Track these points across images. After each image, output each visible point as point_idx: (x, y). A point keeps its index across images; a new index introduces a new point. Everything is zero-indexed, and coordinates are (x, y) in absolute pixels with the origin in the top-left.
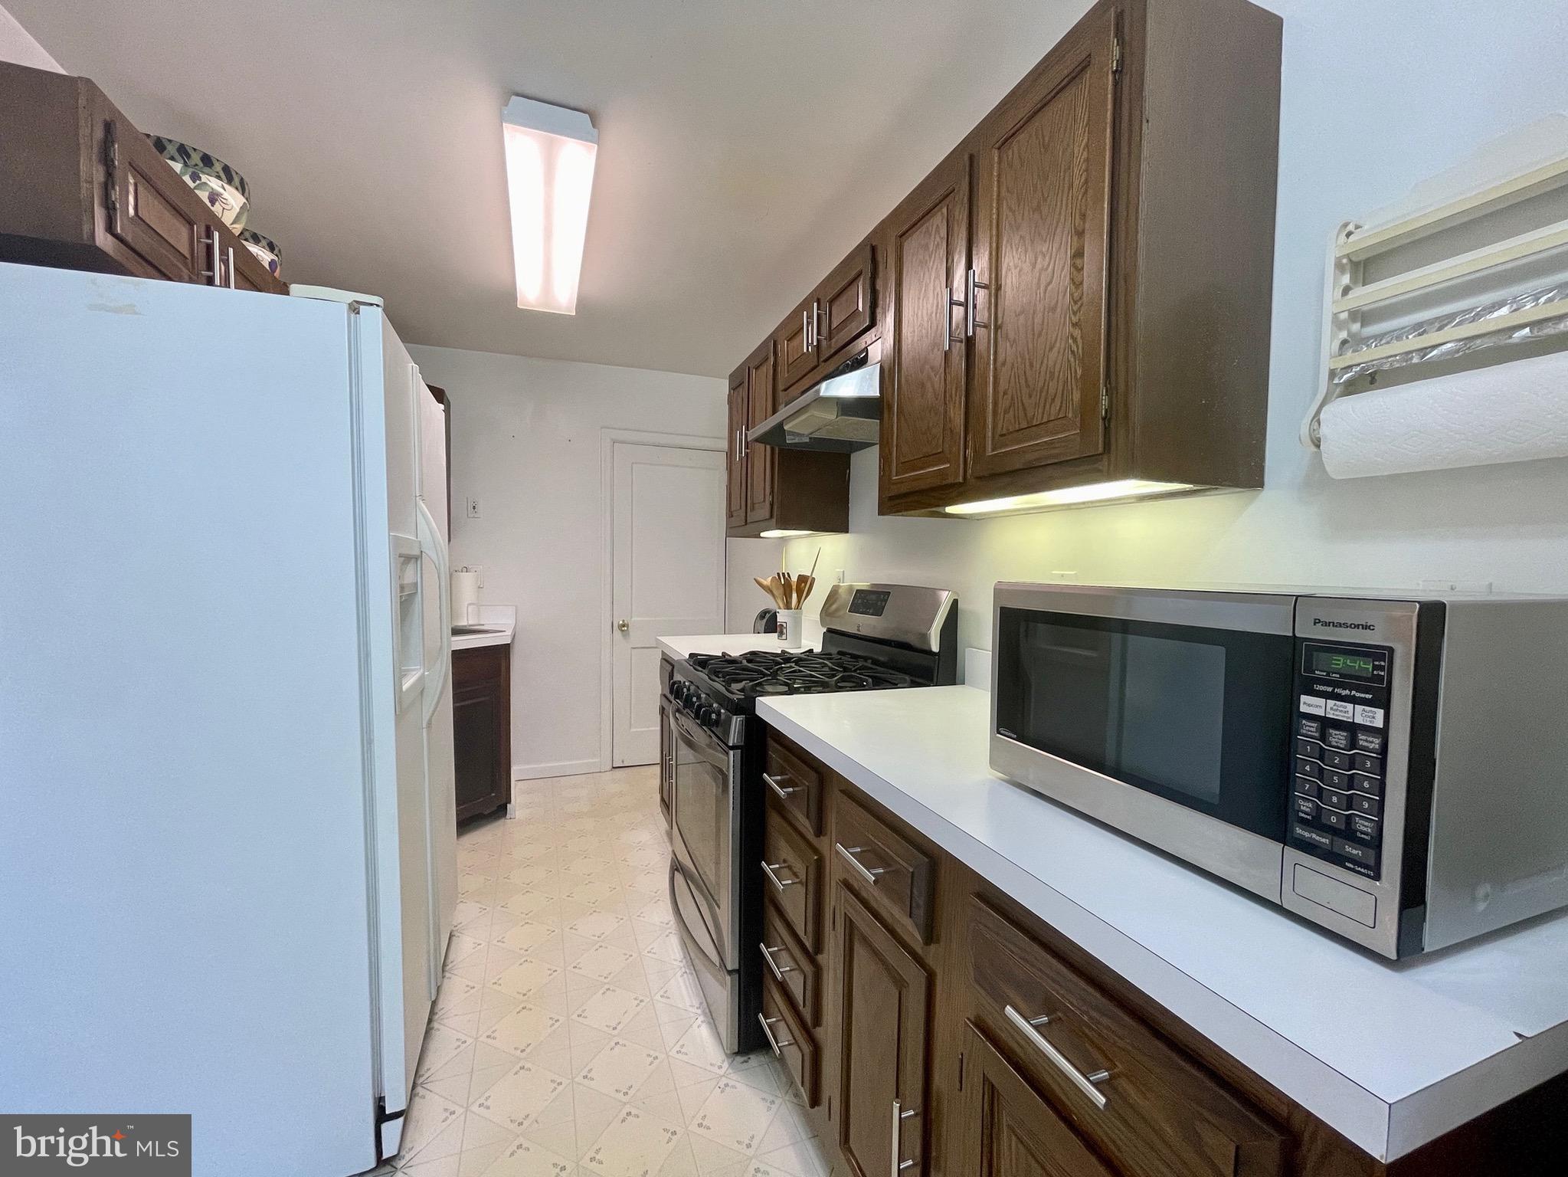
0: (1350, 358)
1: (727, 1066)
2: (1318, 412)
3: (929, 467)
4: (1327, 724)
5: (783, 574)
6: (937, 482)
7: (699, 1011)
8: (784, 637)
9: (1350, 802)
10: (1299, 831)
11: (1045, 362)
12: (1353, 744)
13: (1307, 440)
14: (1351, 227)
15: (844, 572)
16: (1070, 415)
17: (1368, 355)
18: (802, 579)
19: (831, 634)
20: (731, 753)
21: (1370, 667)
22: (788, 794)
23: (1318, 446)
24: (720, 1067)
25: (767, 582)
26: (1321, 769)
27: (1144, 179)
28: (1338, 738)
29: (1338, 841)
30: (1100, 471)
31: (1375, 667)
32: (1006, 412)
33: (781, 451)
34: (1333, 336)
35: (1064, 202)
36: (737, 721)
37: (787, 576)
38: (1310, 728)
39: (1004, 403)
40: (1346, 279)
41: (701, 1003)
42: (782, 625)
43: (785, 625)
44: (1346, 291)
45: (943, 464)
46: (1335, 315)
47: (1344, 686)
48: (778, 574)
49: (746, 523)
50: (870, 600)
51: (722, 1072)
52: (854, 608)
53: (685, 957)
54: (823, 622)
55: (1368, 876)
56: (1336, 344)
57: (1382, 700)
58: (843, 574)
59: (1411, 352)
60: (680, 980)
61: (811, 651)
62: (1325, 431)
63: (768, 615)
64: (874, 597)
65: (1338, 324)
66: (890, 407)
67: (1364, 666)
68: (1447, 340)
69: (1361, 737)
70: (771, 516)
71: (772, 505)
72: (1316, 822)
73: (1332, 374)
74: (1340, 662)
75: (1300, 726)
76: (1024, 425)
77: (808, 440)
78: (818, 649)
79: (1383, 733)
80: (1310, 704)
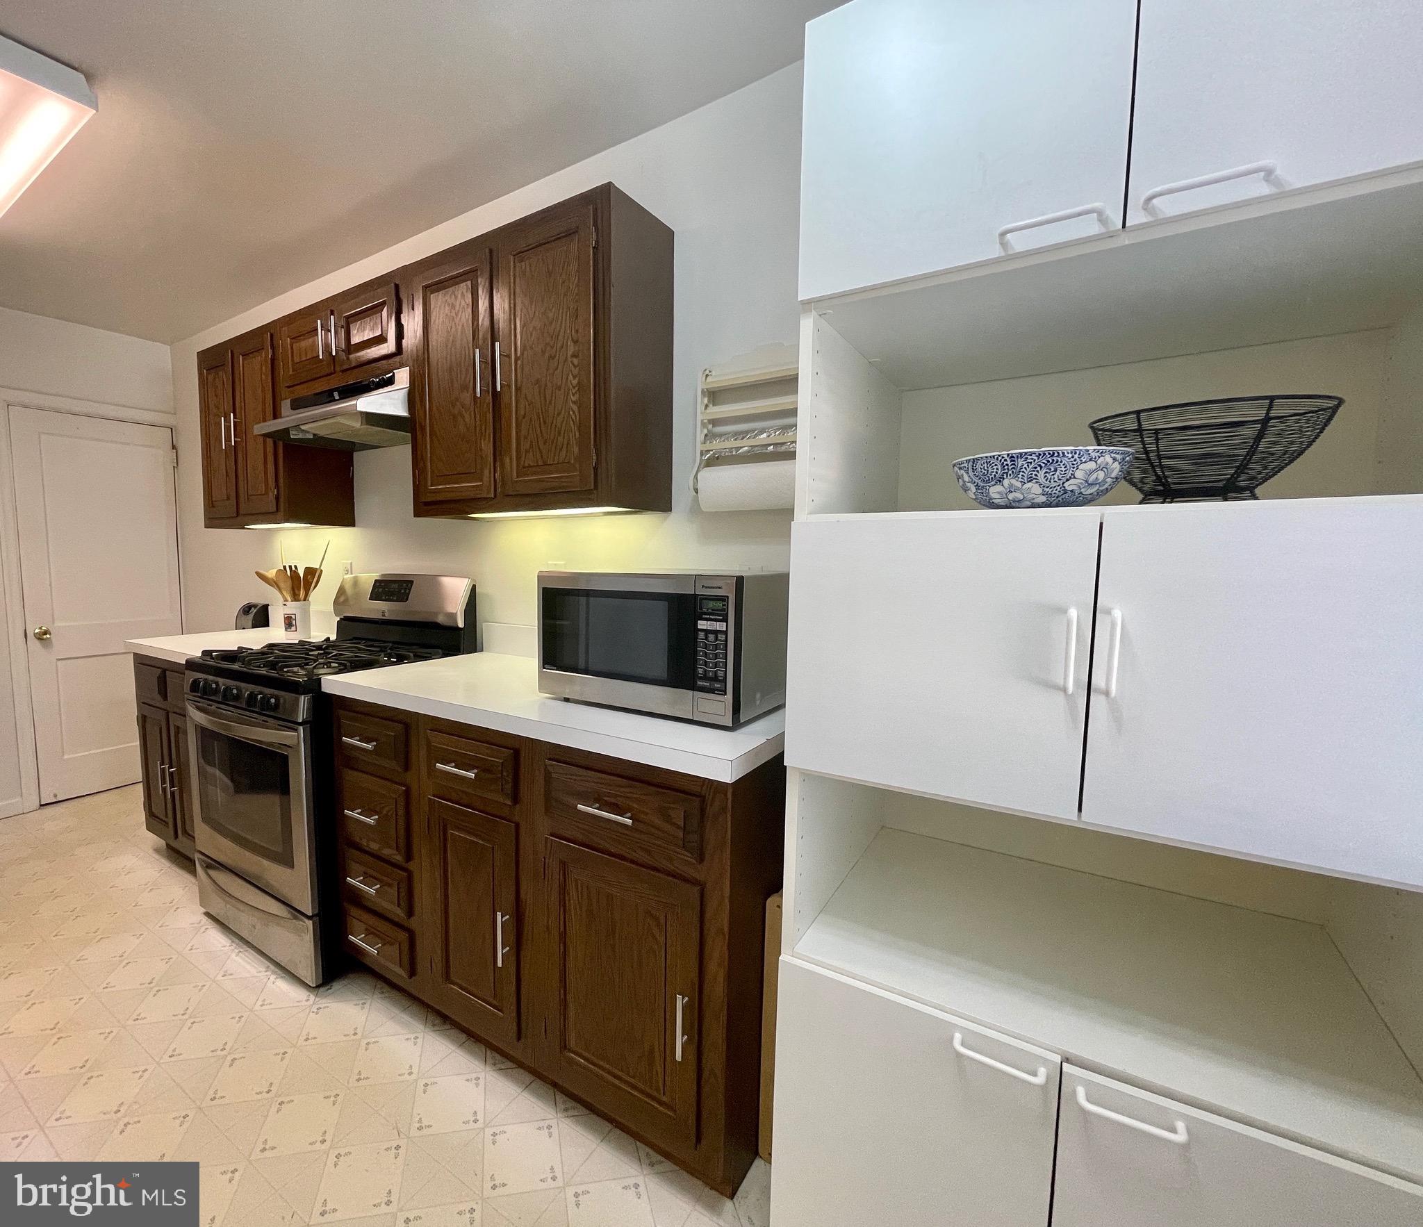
0: (708, 446)
1: (314, 998)
2: (697, 474)
3: (463, 482)
4: (707, 632)
5: (290, 567)
6: (472, 495)
7: (269, 973)
8: (293, 628)
9: (716, 665)
10: (699, 683)
11: (554, 422)
12: (716, 639)
13: (692, 488)
14: (707, 372)
15: (351, 563)
16: (572, 462)
17: (717, 445)
18: (310, 572)
19: (346, 624)
20: (301, 728)
21: (721, 605)
22: (375, 746)
23: (697, 493)
24: (307, 1000)
25: (271, 574)
26: (706, 653)
27: (612, 322)
28: (711, 637)
29: (712, 683)
30: (593, 500)
31: (723, 605)
32: (527, 451)
33: (285, 446)
34: (702, 431)
35: (564, 318)
36: (304, 701)
37: (294, 569)
38: (702, 635)
39: (525, 445)
40: (706, 401)
41: (268, 967)
42: (291, 617)
43: (293, 617)
44: (707, 406)
45: (476, 482)
46: (702, 421)
47: (712, 614)
48: (285, 567)
49: (238, 515)
50: (389, 588)
51: (311, 1002)
52: (375, 596)
53: (233, 942)
54: (337, 613)
55: (722, 694)
56: (703, 435)
57: (725, 620)
58: (351, 567)
59: (732, 448)
60: (237, 959)
61: (328, 639)
62: (699, 486)
63: (254, 611)
64: (396, 586)
65: (704, 425)
66: (423, 428)
67: (720, 605)
68: (745, 445)
69: (719, 635)
70: (278, 510)
71: (277, 498)
72: (705, 678)
73: (702, 454)
74: (711, 604)
75: (697, 634)
76: (540, 463)
77: (312, 437)
78: (333, 637)
79: (726, 633)
80: (702, 625)
